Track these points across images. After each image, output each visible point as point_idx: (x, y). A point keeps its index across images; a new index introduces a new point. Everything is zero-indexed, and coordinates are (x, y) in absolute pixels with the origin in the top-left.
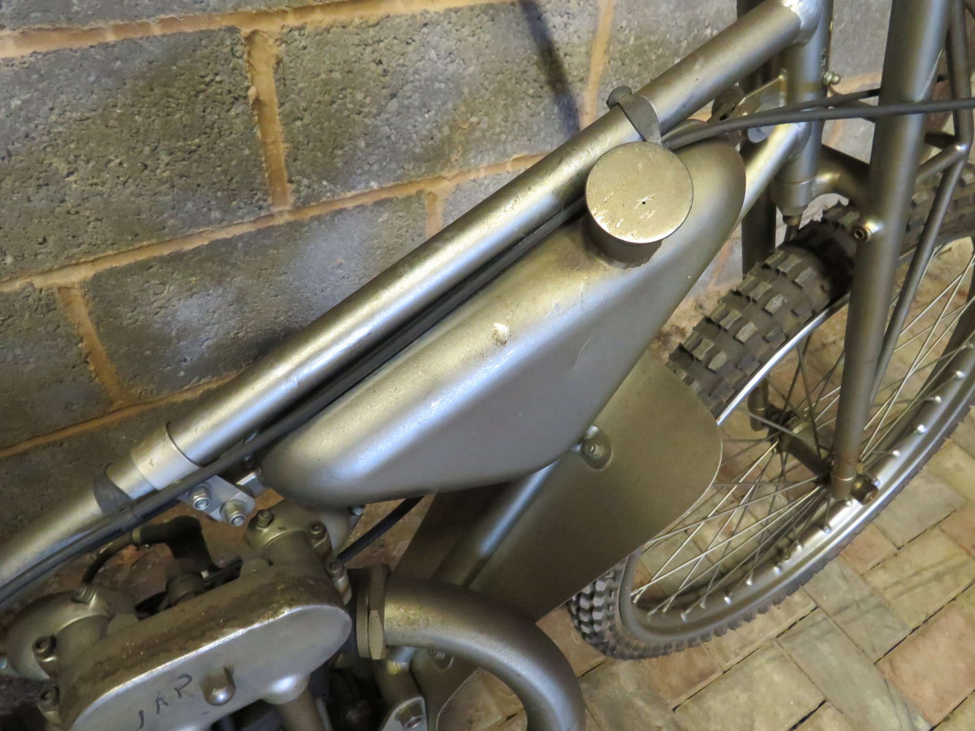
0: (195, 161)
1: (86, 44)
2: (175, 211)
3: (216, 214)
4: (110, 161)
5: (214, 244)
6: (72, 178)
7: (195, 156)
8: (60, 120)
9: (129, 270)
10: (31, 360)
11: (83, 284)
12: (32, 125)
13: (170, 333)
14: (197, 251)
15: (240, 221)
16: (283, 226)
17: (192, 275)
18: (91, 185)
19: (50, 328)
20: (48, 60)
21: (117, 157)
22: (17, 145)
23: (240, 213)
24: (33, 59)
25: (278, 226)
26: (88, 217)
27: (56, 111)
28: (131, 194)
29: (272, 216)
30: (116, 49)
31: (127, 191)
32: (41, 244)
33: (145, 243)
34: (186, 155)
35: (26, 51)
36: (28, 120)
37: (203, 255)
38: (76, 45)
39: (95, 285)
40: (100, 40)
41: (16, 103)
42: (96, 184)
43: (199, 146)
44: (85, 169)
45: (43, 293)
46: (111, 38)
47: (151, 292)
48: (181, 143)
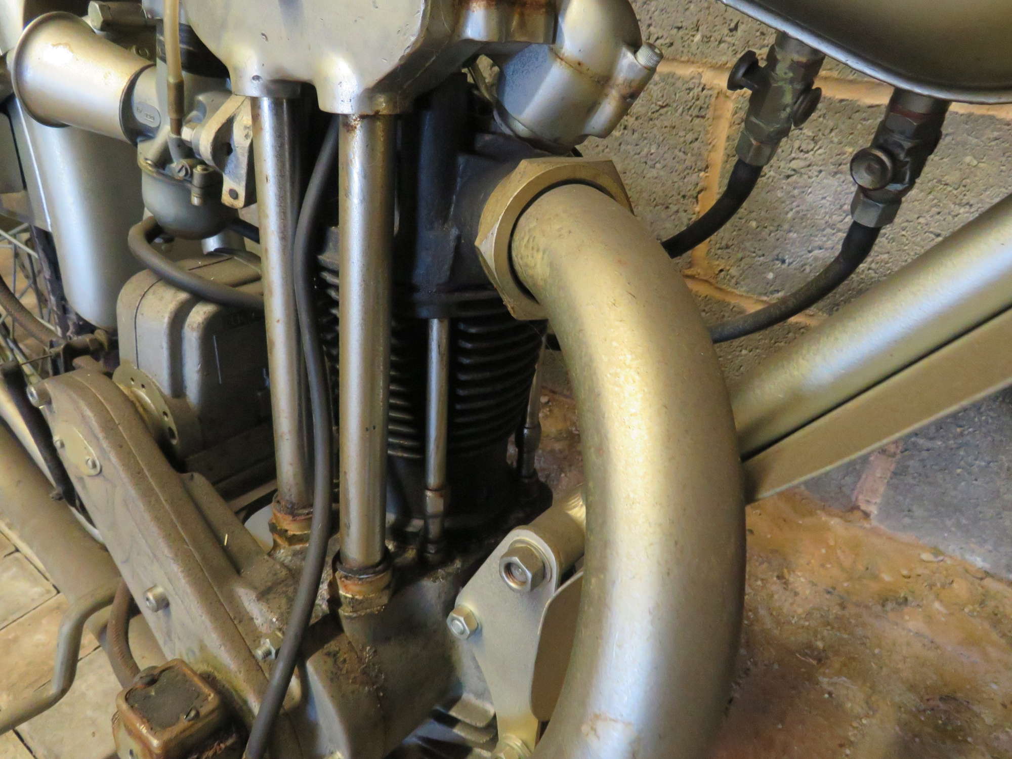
32: (730, 30)
45: (704, 92)
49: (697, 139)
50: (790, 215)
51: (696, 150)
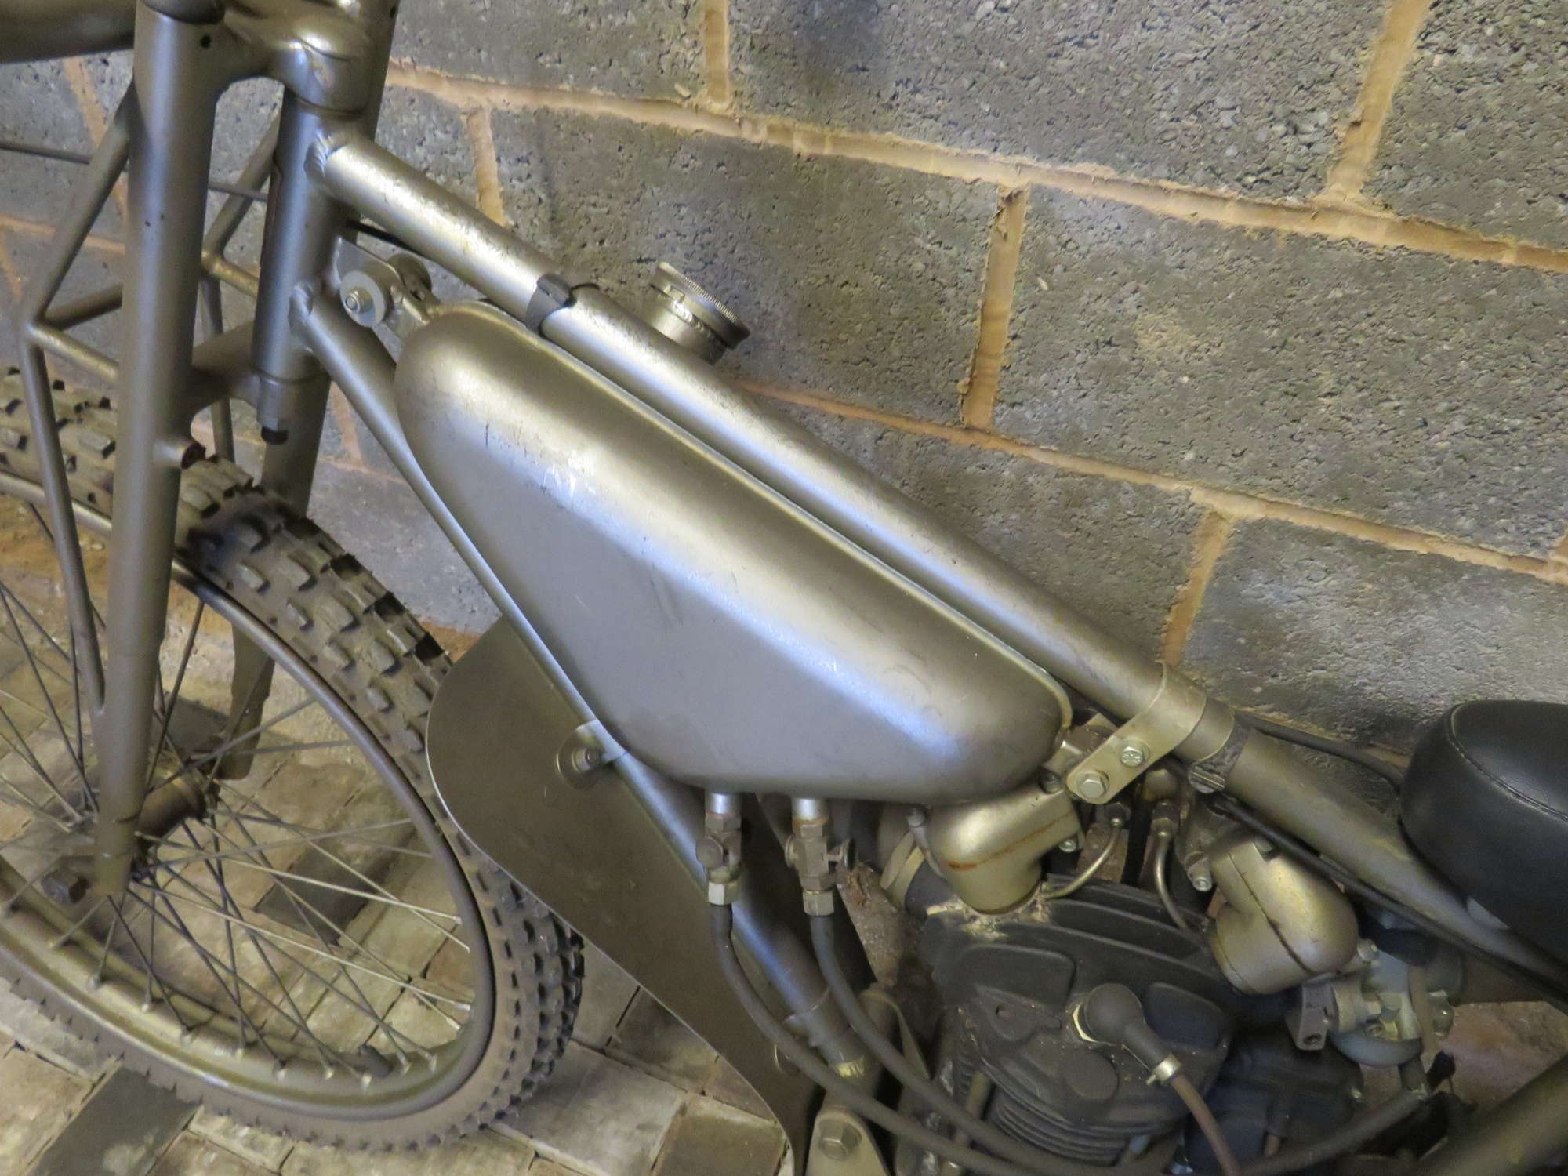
0: (1494, 446)
1: (1469, 256)
2: (1416, 494)
3: (1466, 523)
4: (1388, 400)
5: (1433, 559)
6: (1327, 401)
7: (1500, 440)
8: (1370, 331)
9: (1303, 534)
10: (1120, 573)
11: (1242, 523)
12: (1333, 325)
13: (1286, 634)
14: (1403, 555)
15: (1491, 547)
16: (1547, 584)
17: (1370, 581)
18: (1343, 418)
19: (1168, 550)
20: (1410, 260)
21: (1399, 399)
22: (1300, 340)
23: (1500, 537)
24: (1394, 254)
25: (1540, 581)
26: (1308, 452)
27: (1373, 319)
28: (1380, 449)
29: (1542, 562)
30: (1504, 274)
31: (1379, 444)
32: (1234, 455)
33: (1348, 513)
34: (1488, 434)
35: (1393, 243)
36: (1335, 317)
37: (1406, 564)
38: (1457, 254)
39: (1252, 531)
40: (1493, 258)
41: (1337, 293)
42: (1349, 419)
43: (1514, 430)
44: (1351, 395)
45: (1192, 509)
46: (1508, 259)
47: (1306, 573)
48: (1494, 416)
49: (1176, 554)
50: (1289, 637)
51: (1174, 564)
